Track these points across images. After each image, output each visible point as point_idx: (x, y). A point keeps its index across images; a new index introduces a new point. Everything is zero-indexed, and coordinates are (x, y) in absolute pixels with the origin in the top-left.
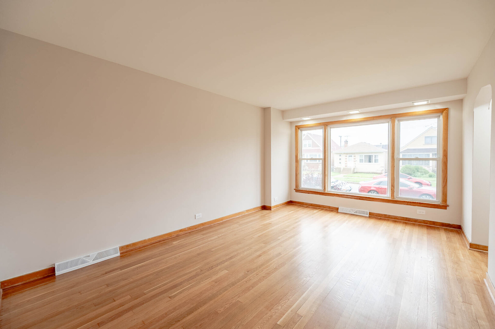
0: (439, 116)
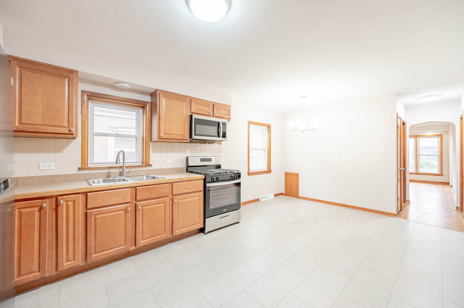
0: (439, 137)
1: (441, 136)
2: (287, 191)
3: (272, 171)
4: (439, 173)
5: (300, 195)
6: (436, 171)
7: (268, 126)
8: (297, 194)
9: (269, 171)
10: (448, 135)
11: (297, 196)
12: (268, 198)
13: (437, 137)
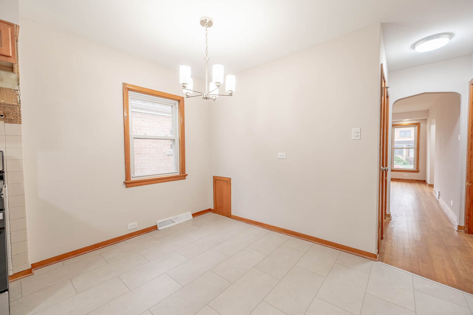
0: (415, 126)
1: (418, 125)
2: (216, 205)
3: (187, 175)
4: (415, 169)
5: (233, 213)
6: (411, 167)
7: (179, 99)
8: (229, 211)
9: (182, 176)
10: (426, 124)
11: (228, 215)
12: (177, 222)
13: (414, 127)
